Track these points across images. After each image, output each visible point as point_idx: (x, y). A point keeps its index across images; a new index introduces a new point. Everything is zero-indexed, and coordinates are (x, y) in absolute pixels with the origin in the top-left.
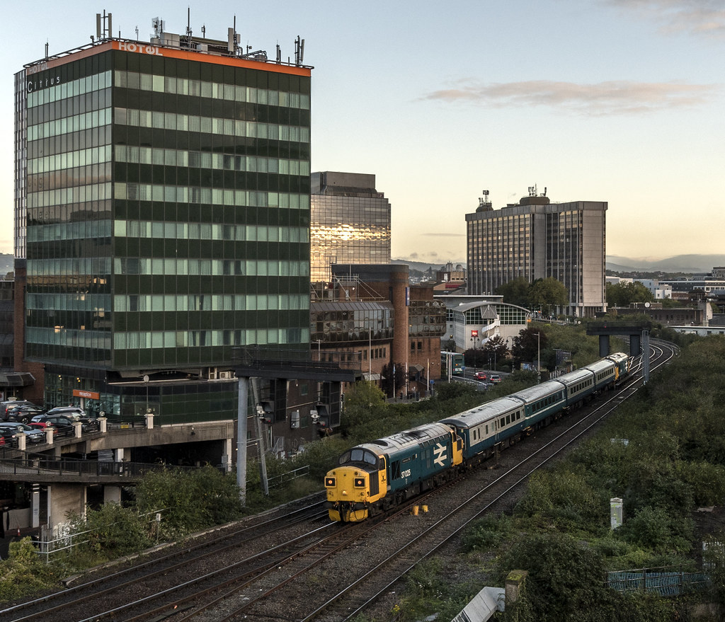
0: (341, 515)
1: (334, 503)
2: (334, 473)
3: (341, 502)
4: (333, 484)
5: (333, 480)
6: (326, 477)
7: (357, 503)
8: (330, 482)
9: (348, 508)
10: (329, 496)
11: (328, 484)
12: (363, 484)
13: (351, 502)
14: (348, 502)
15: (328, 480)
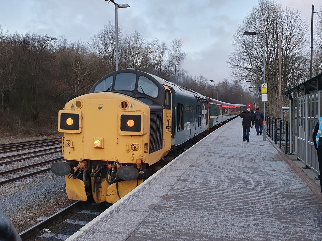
0: (88, 189)
1: (76, 163)
2: (79, 104)
3: (90, 163)
4: (75, 126)
5: (76, 117)
6: (61, 112)
7: (124, 165)
8: (70, 122)
9: (104, 176)
10: (67, 150)
11: (65, 126)
12: (137, 128)
13: (111, 162)
14: (105, 162)
15: (65, 117)
